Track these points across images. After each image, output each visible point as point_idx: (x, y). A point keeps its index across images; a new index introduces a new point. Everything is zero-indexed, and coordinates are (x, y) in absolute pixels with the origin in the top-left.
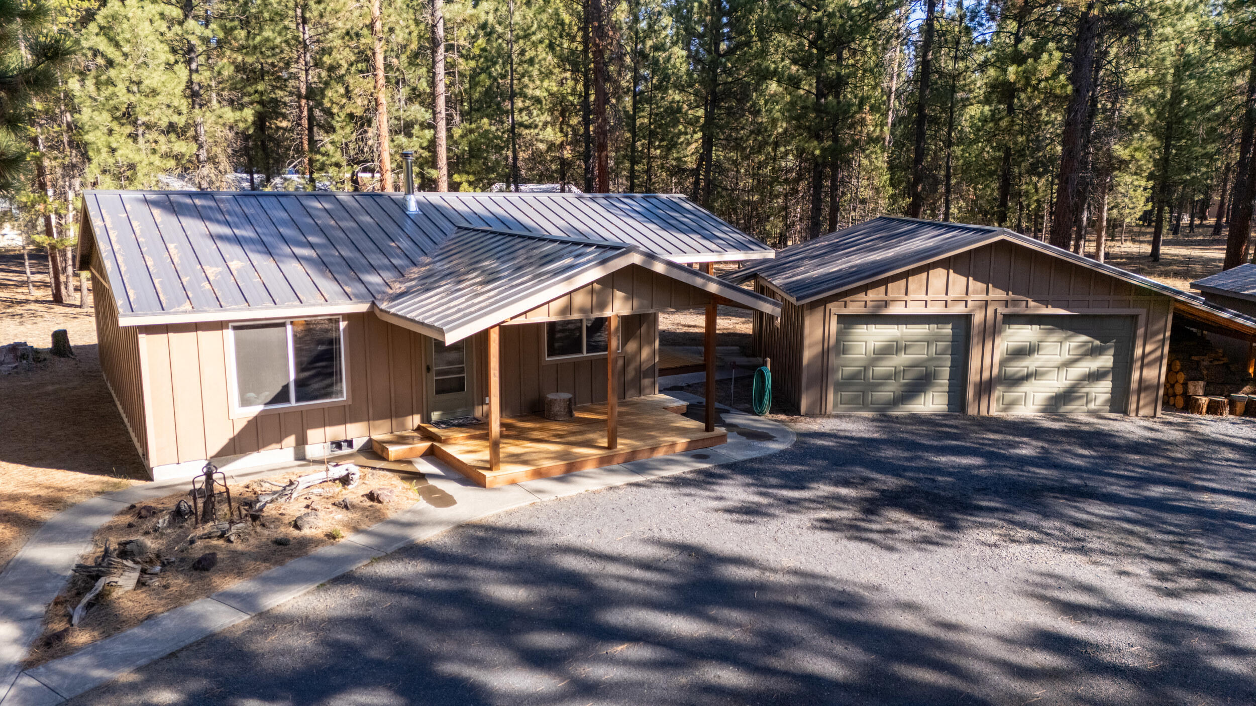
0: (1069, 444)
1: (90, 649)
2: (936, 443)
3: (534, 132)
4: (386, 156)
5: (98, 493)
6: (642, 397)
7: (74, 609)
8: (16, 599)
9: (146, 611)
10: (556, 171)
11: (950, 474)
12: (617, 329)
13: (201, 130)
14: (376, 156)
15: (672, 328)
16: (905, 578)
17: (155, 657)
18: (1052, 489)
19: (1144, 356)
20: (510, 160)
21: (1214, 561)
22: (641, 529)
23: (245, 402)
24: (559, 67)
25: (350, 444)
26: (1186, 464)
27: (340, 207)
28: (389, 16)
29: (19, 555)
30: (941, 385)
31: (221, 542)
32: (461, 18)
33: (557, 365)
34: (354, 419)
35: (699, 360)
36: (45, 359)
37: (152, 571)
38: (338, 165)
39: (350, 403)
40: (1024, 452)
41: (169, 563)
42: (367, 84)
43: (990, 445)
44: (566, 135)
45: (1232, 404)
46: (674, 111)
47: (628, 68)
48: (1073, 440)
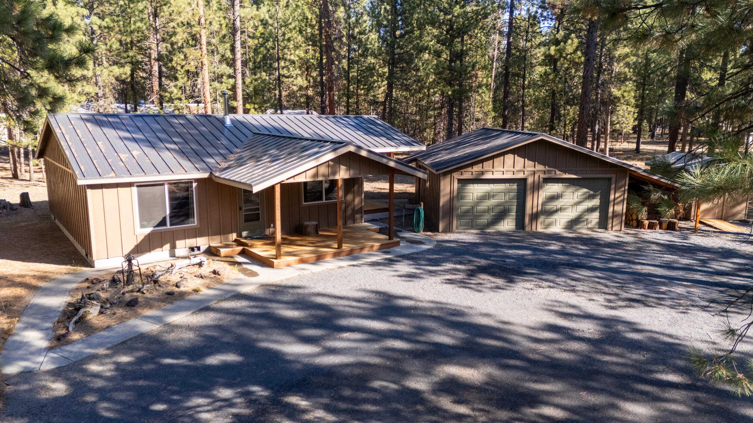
0: (576, 244)
1: (82, 341)
2: (507, 244)
3: (291, 80)
4: (208, 94)
5: (66, 274)
6: (356, 224)
7: (69, 324)
8: (37, 321)
9: (106, 324)
10: (303, 102)
11: (513, 258)
12: (342, 186)
13: (99, 79)
14: (202, 94)
15: (371, 190)
16: (486, 304)
17: (115, 343)
18: (563, 264)
19: (615, 199)
20: (277, 96)
21: (636, 294)
22: (355, 285)
23: (142, 226)
24: (305, 43)
25: (199, 248)
26: (632, 253)
27: (188, 122)
28: (209, 15)
29: (31, 302)
30: (512, 216)
31: (139, 294)
32: (250, 16)
33: (309, 207)
34: (201, 235)
35: (386, 206)
36: (17, 209)
37: (106, 307)
38: (180, 99)
39: (199, 226)
40: (552, 248)
41: (113, 303)
42: (198, 53)
43: (535, 245)
44: (309, 82)
45: (661, 224)
46: (371, 69)
47: (345, 44)
48: (578, 242)
